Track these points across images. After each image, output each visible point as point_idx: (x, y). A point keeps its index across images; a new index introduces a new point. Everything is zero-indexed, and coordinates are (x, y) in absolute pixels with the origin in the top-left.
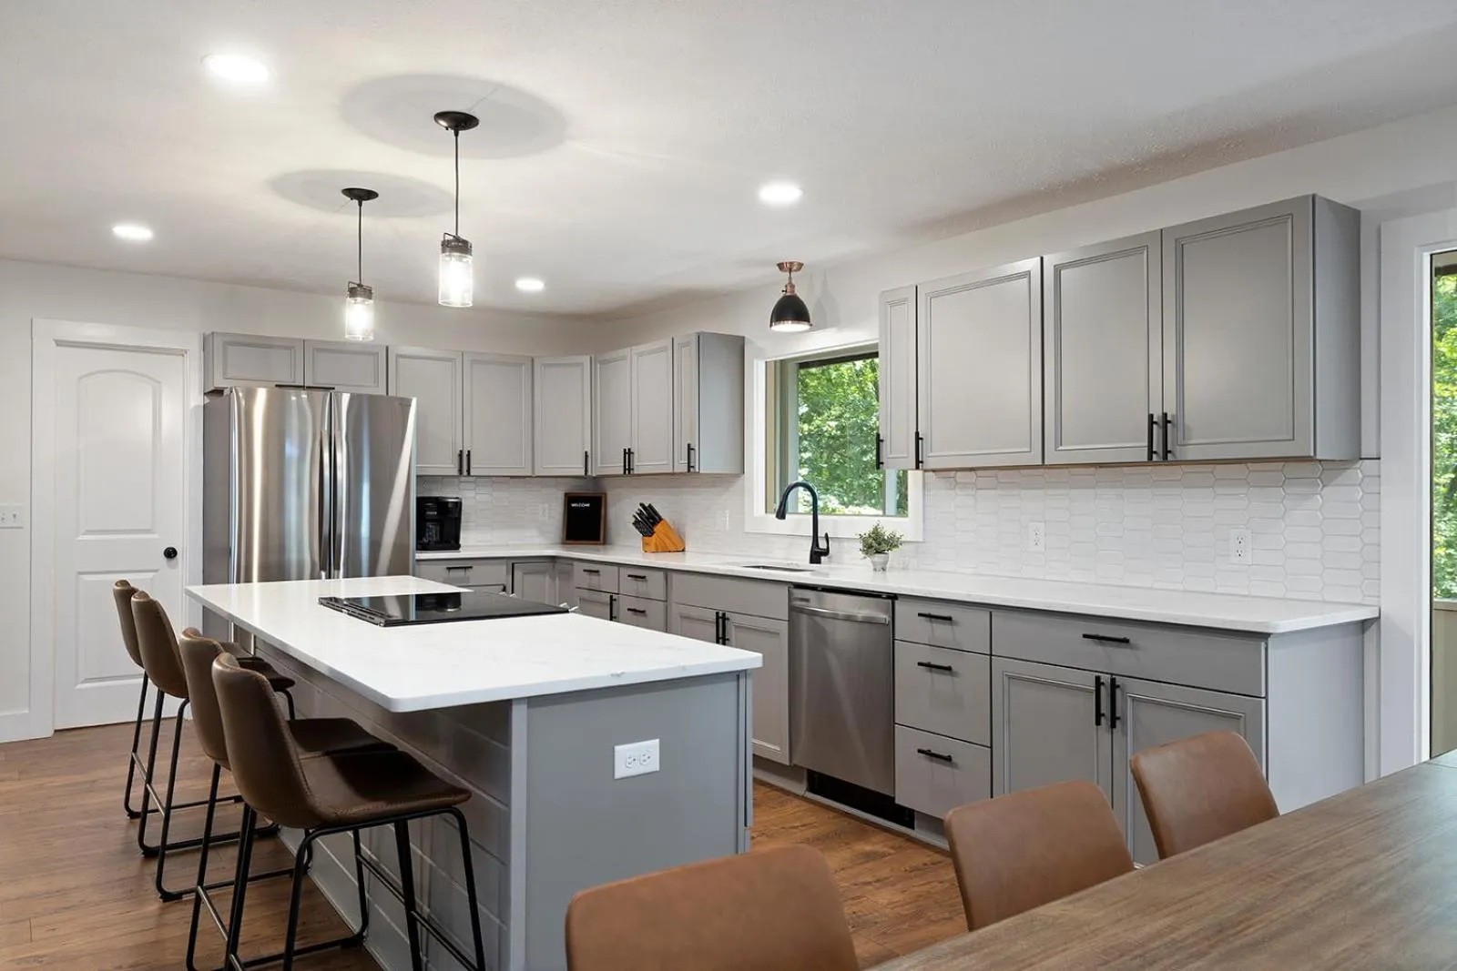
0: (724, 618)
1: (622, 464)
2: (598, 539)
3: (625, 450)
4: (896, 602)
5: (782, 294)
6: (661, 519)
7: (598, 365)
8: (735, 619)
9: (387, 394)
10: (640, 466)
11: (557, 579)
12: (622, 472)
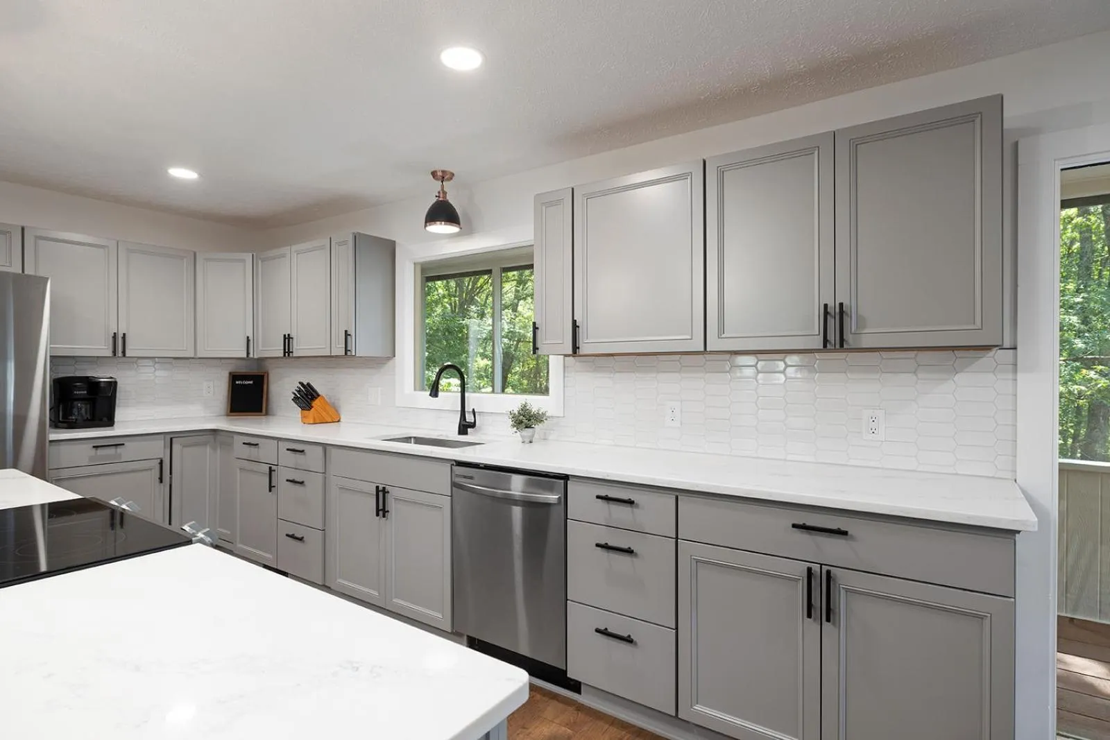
0: (385, 491)
1: (282, 348)
2: (260, 411)
3: (285, 336)
4: (569, 482)
5: (435, 200)
6: (319, 395)
7: (260, 262)
8: (394, 493)
9: (23, 271)
10: (298, 349)
11: (219, 451)
12: (282, 355)
